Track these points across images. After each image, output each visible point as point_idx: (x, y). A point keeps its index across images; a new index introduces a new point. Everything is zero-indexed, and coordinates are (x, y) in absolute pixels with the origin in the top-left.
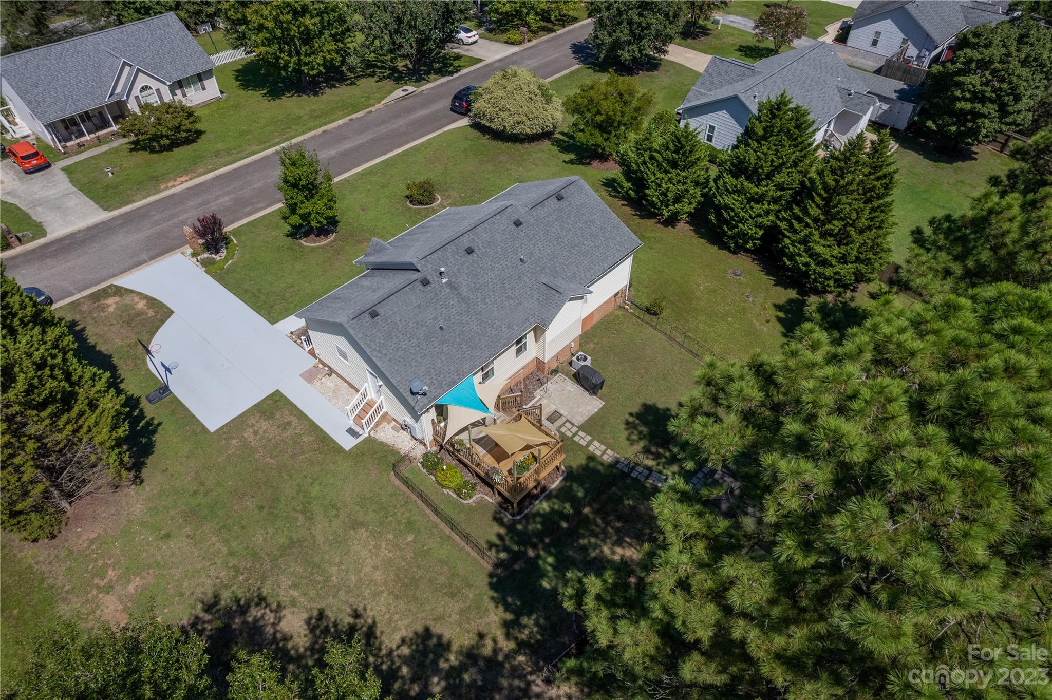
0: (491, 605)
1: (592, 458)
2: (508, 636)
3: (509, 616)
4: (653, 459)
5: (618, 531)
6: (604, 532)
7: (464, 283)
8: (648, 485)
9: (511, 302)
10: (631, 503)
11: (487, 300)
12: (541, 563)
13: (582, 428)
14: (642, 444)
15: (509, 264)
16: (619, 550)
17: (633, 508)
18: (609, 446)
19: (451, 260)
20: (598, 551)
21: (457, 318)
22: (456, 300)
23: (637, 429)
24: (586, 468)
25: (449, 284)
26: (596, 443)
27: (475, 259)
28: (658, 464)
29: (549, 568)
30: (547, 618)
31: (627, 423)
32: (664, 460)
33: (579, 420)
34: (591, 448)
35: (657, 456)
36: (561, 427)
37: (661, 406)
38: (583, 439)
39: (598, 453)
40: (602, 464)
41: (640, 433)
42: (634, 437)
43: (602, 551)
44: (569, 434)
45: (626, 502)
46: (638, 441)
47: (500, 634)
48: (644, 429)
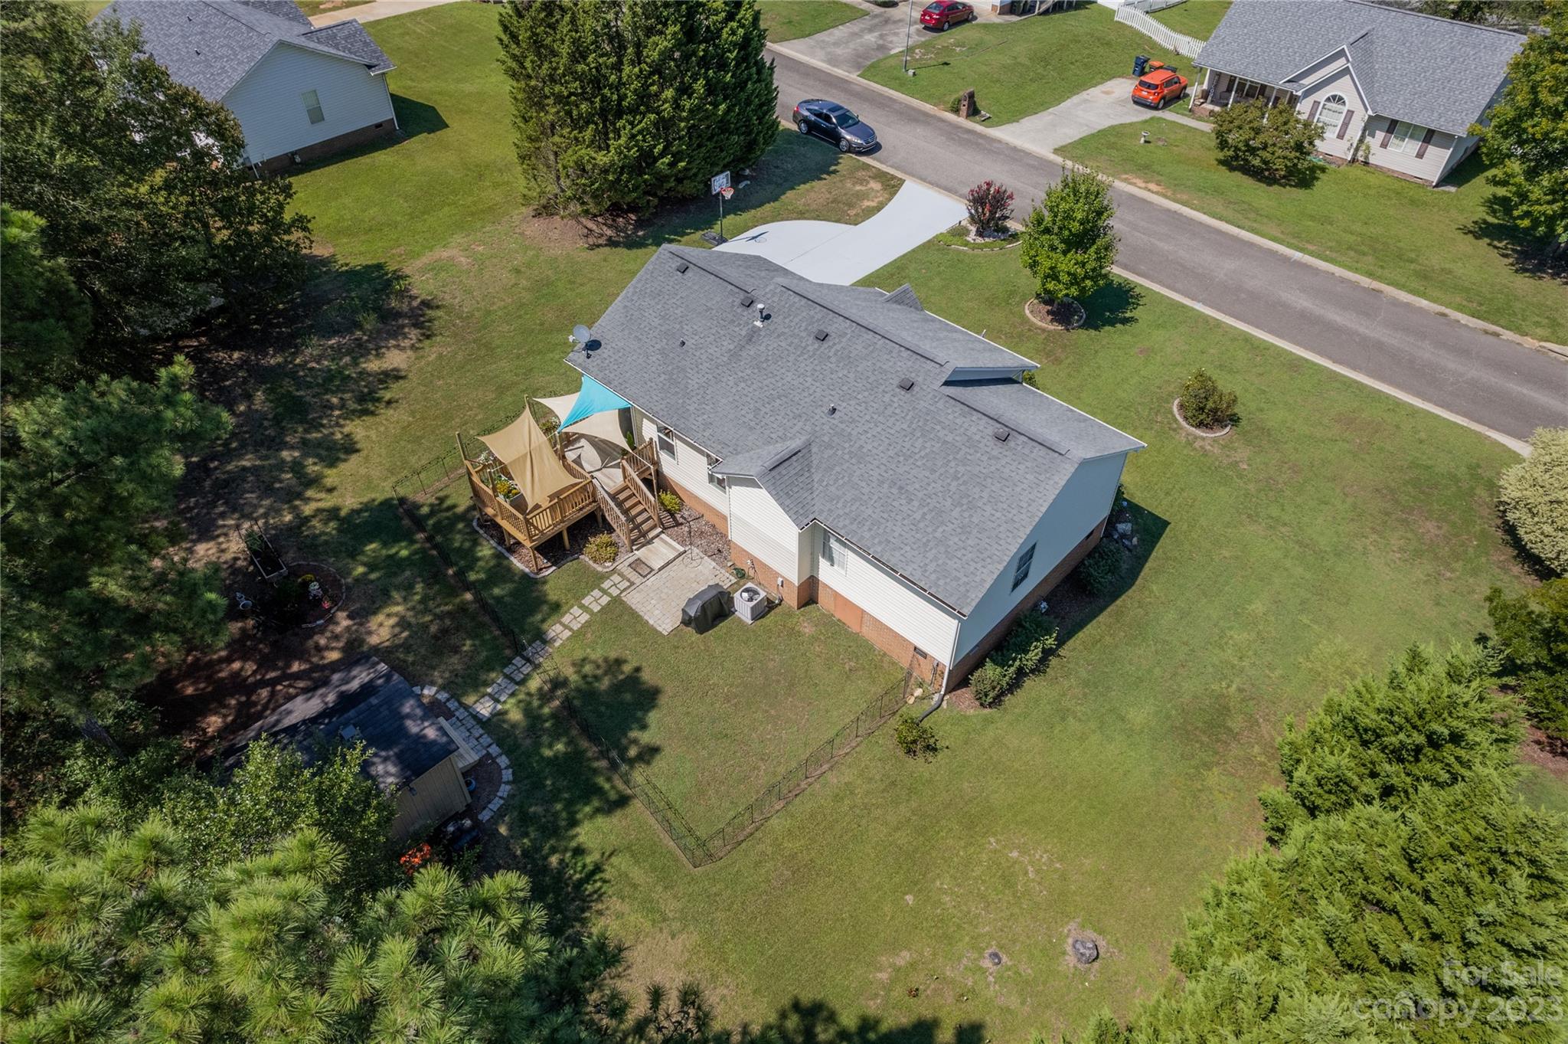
0: (365, 500)
1: (556, 608)
2: (319, 511)
3: (343, 513)
4: (540, 689)
5: (425, 627)
6: (427, 611)
7: (762, 348)
8: (493, 675)
9: (751, 416)
10: (465, 648)
11: (743, 385)
12: (403, 544)
13: (617, 601)
14: (574, 678)
15: (818, 395)
16: (393, 621)
17: (456, 650)
18: (577, 635)
19: (796, 320)
20: (400, 600)
21: (704, 357)
22: (731, 347)
23: (606, 673)
24: (541, 600)
25: (755, 331)
26: (585, 617)
27: (810, 348)
28: (529, 694)
29: (394, 551)
30: (326, 542)
31: (619, 662)
32: (536, 703)
33: (633, 599)
34: (576, 611)
35: (545, 697)
36: (621, 575)
37: (653, 717)
38: (596, 601)
39: (566, 619)
40: (543, 621)
41: (596, 678)
42: (588, 669)
43: (398, 604)
44: (606, 585)
45: (468, 642)
46: (578, 672)
47: (328, 502)
48: (605, 684)
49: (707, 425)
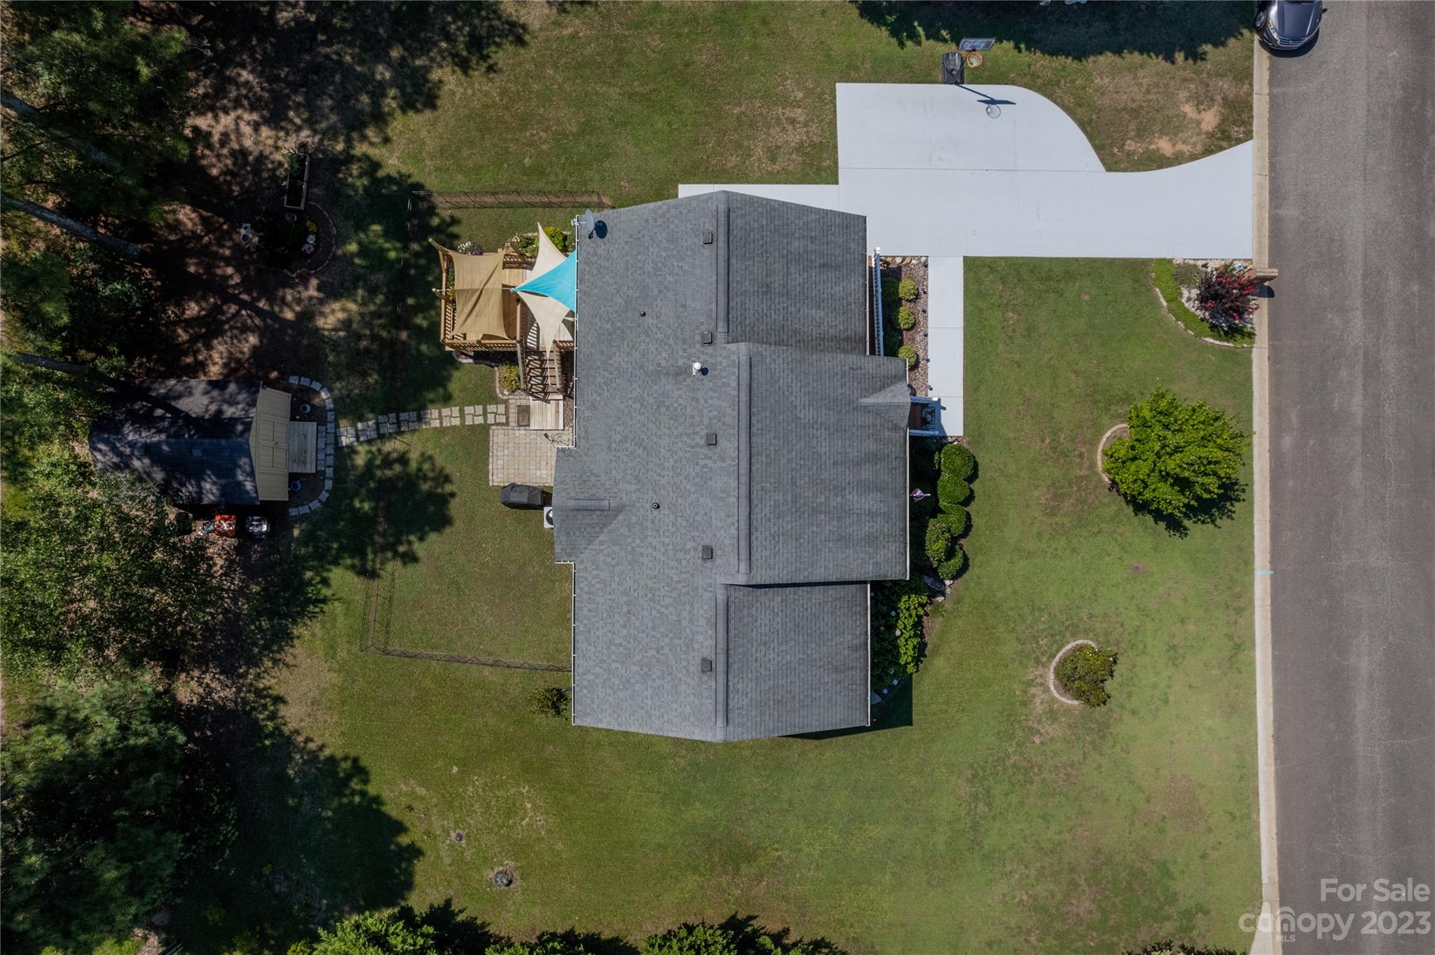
0: (404, 170)
1: (447, 399)
2: (366, 158)
3: (381, 173)
4: (389, 453)
5: (359, 337)
6: (370, 325)
7: (676, 393)
8: (370, 416)
9: (618, 438)
10: (370, 380)
11: (637, 406)
12: (398, 245)
13: (485, 428)
14: (413, 465)
15: (663, 481)
16: (341, 315)
17: (364, 375)
18: (441, 431)
19: (716, 402)
20: (359, 299)
21: (643, 346)
22: (663, 363)
23: (432, 479)
24: (443, 381)
25: (685, 371)
26: (456, 422)
27: (697, 439)
28: (379, 450)
29: (387, 245)
30: (349, 197)
31: (447, 479)
32: (378, 462)
33: (498, 437)
34: (456, 410)
35: (387, 462)
36: (507, 409)
37: (433, 537)
38: (474, 415)
39: (446, 411)
40: (432, 401)
41: (425, 478)
42: (426, 466)
43: (355, 301)
44: (491, 408)
45: (376, 376)
46: (420, 463)
47: (375, 153)
48: (425, 487)
49: (593, 407)
